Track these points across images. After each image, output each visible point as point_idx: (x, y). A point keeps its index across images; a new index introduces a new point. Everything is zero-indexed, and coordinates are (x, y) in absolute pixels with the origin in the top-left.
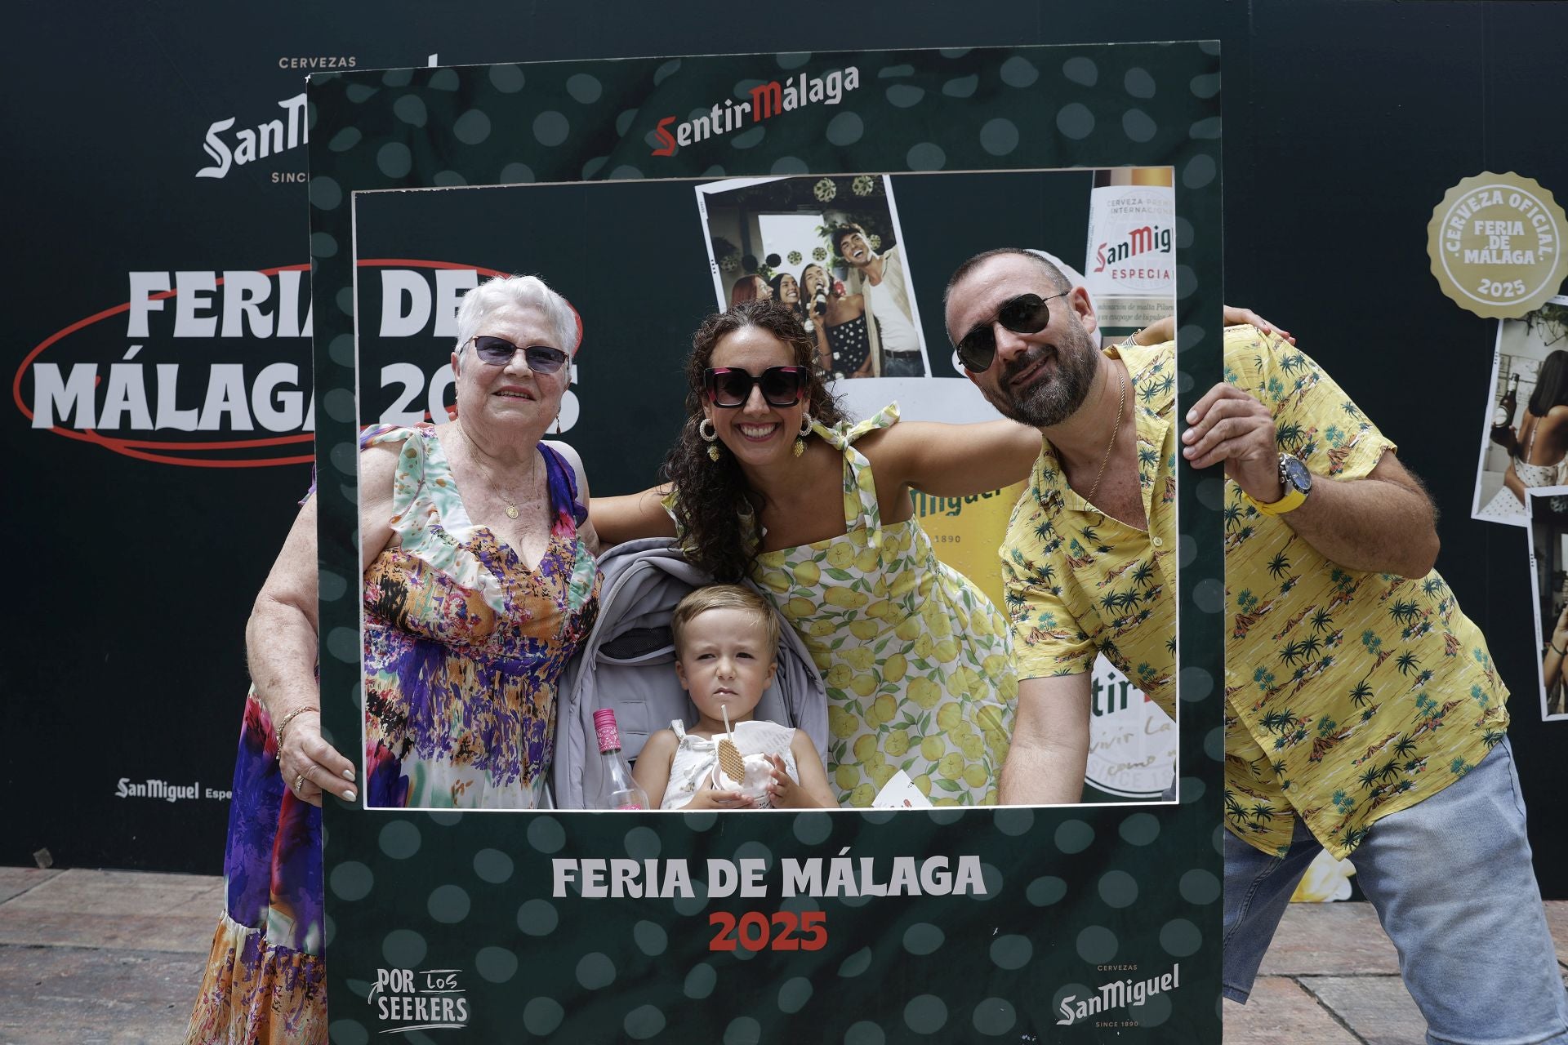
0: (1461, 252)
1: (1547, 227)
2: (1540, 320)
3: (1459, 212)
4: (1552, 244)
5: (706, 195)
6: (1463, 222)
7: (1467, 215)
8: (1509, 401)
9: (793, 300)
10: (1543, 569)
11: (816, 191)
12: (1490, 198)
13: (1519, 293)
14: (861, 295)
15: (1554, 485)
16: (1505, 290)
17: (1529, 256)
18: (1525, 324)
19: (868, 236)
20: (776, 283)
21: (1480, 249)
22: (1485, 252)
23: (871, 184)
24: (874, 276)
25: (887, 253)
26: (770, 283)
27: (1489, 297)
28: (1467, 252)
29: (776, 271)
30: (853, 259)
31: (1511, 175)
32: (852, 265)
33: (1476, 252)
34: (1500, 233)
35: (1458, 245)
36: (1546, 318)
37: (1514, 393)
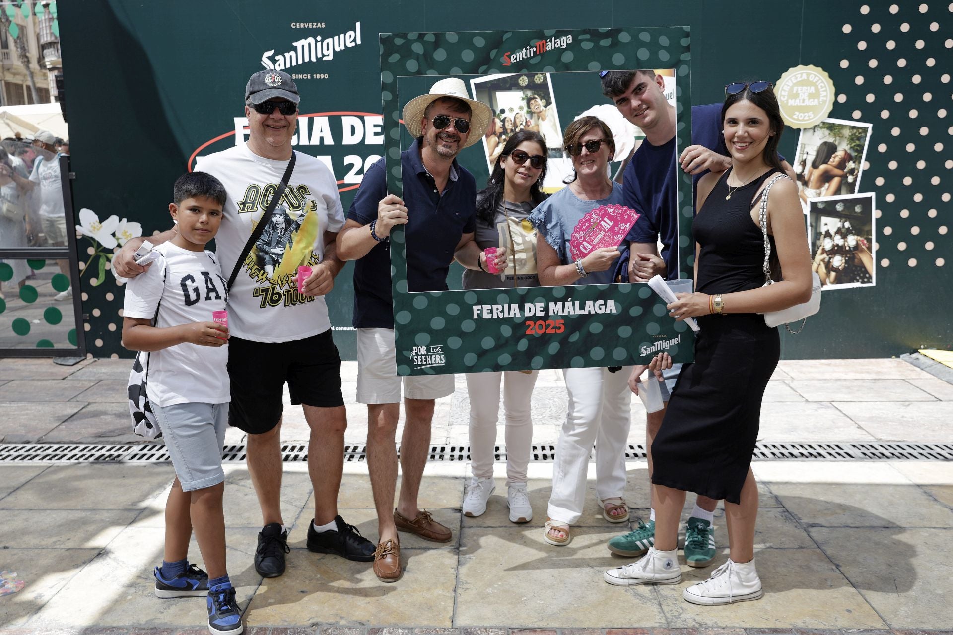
0: (787, 101)
1: (824, 89)
2: (819, 129)
3: (787, 83)
4: (826, 96)
5: (475, 84)
6: (789, 87)
7: (791, 84)
8: (803, 163)
9: (511, 128)
10: (813, 231)
11: (520, 82)
12: (801, 77)
13: (811, 117)
14: (538, 125)
15: (820, 197)
16: (805, 116)
17: (816, 102)
18: (812, 131)
19: (541, 100)
20: (503, 121)
21: (795, 99)
22: (797, 101)
23: (542, 78)
24: (543, 117)
25: (548, 107)
26: (502, 121)
27: (798, 120)
28: (790, 100)
29: (503, 116)
30: (535, 110)
31: (811, 66)
32: (534, 112)
33: (793, 100)
34: (804, 92)
35: (786, 97)
36: (821, 128)
37: (805, 160)
